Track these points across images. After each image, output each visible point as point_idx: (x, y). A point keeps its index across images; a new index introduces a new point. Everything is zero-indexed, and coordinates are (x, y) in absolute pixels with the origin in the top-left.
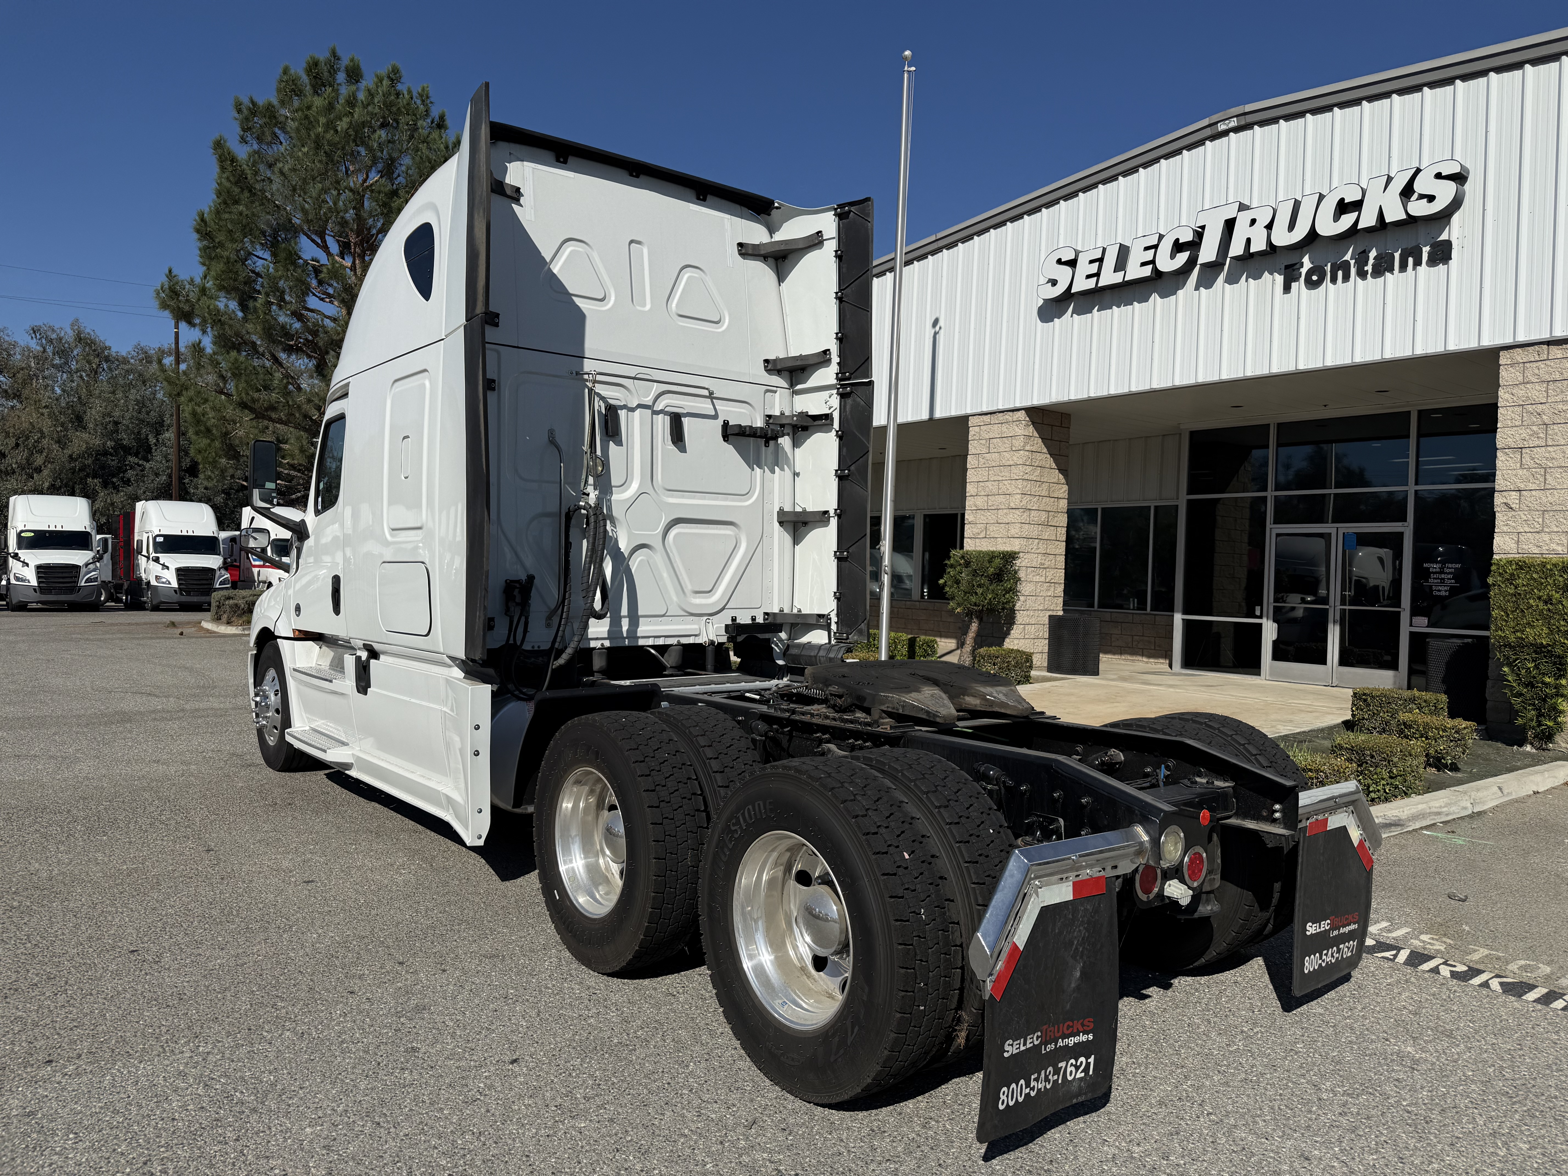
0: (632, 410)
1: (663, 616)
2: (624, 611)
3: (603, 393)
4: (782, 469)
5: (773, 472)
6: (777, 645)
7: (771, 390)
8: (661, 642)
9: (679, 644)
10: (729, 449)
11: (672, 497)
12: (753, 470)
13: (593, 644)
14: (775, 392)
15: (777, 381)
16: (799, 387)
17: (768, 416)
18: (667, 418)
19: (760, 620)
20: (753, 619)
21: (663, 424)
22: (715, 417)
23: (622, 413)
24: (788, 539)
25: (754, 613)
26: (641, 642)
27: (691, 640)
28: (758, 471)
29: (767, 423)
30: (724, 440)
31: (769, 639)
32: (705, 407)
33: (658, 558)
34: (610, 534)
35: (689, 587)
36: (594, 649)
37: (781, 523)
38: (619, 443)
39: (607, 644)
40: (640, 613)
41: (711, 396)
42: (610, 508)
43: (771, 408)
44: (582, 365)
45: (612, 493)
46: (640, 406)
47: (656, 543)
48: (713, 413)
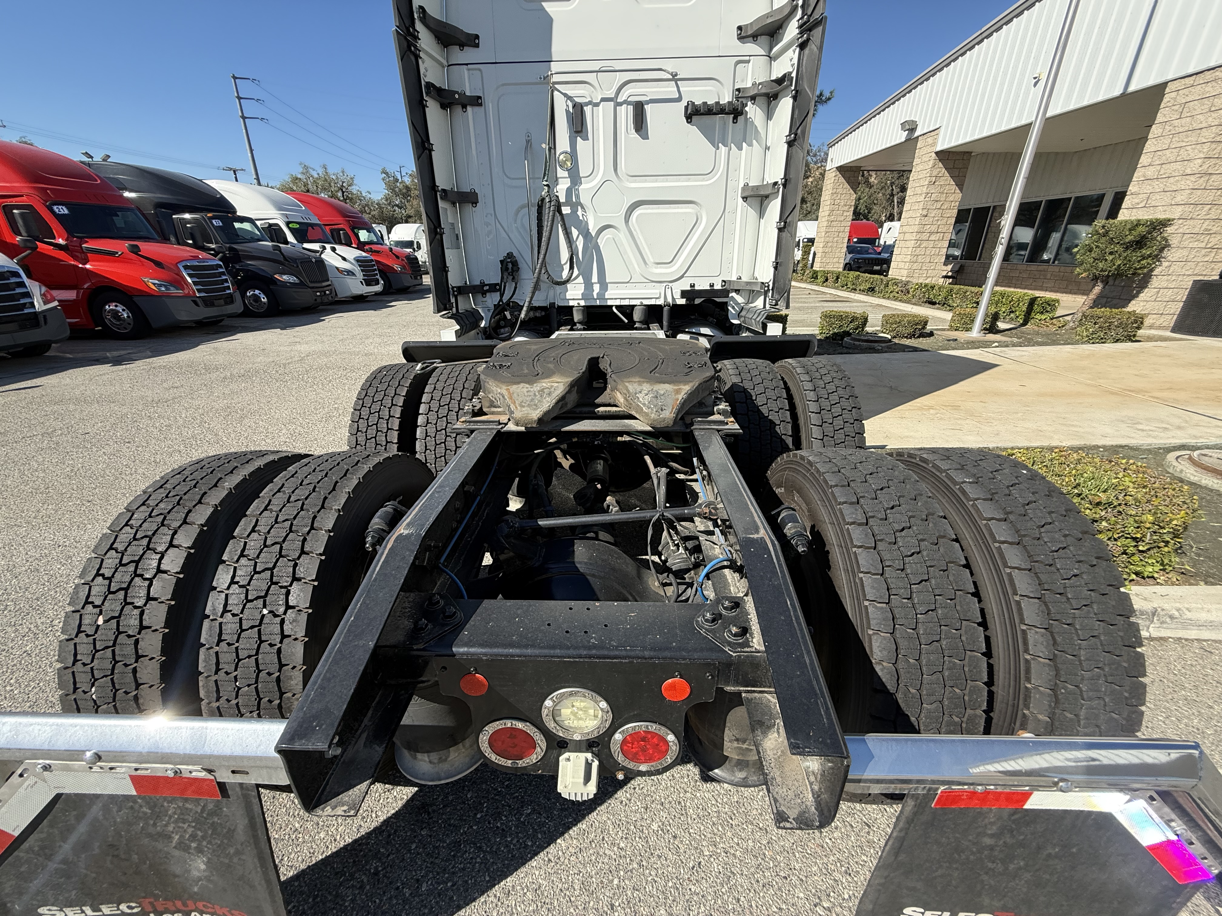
0: (597, 105)
1: (628, 282)
2: (595, 279)
3: (569, 93)
4: (750, 145)
5: (740, 148)
6: (733, 308)
7: (743, 61)
8: (626, 303)
9: (642, 305)
10: (693, 130)
11: (635, 182)
12: (718, 148)
13: (571, 303)
14: (748, 62)
15: (752, 48)
16: (775, 50)
17: (738, 90)
18: (631, 108)
19: (718, 287)
20: (712, 285)
21: (626, 114)
22: (679, 99)
23: (588, 110)
24: (752, 213)
25: (712, 281)
26: (610, 303)
27: (652, 302)
28: (723, 149)
29: (737, 98)
30: (688, 122)
31: (726, 303)
32: (670, 90)
33: (622, 236)
34: (581, 218)
35: (650, 259)
36: (573, 307)
37: (745, 198)
38: (586, 138)
39: (582, 303)
40: (607, 281)
41: (675, 78)
42: (578, 196)
43: (743, 81)
44: (549, 69)
45: (581, 183)
46: (604, 100)
47: (620, 222)
48: (677, 96)
